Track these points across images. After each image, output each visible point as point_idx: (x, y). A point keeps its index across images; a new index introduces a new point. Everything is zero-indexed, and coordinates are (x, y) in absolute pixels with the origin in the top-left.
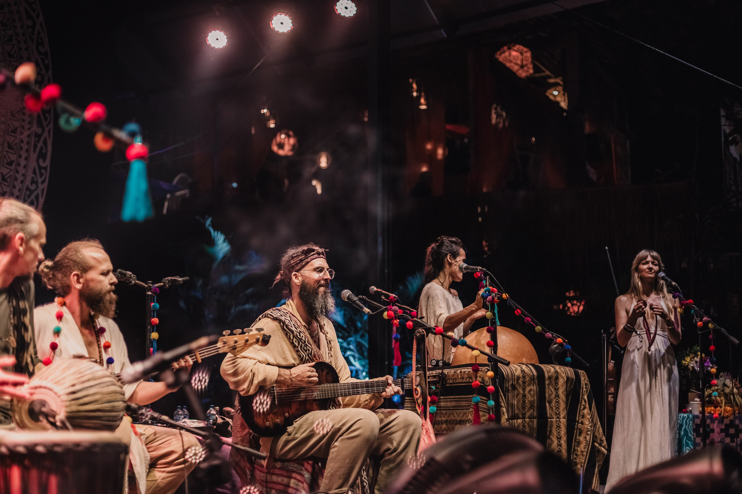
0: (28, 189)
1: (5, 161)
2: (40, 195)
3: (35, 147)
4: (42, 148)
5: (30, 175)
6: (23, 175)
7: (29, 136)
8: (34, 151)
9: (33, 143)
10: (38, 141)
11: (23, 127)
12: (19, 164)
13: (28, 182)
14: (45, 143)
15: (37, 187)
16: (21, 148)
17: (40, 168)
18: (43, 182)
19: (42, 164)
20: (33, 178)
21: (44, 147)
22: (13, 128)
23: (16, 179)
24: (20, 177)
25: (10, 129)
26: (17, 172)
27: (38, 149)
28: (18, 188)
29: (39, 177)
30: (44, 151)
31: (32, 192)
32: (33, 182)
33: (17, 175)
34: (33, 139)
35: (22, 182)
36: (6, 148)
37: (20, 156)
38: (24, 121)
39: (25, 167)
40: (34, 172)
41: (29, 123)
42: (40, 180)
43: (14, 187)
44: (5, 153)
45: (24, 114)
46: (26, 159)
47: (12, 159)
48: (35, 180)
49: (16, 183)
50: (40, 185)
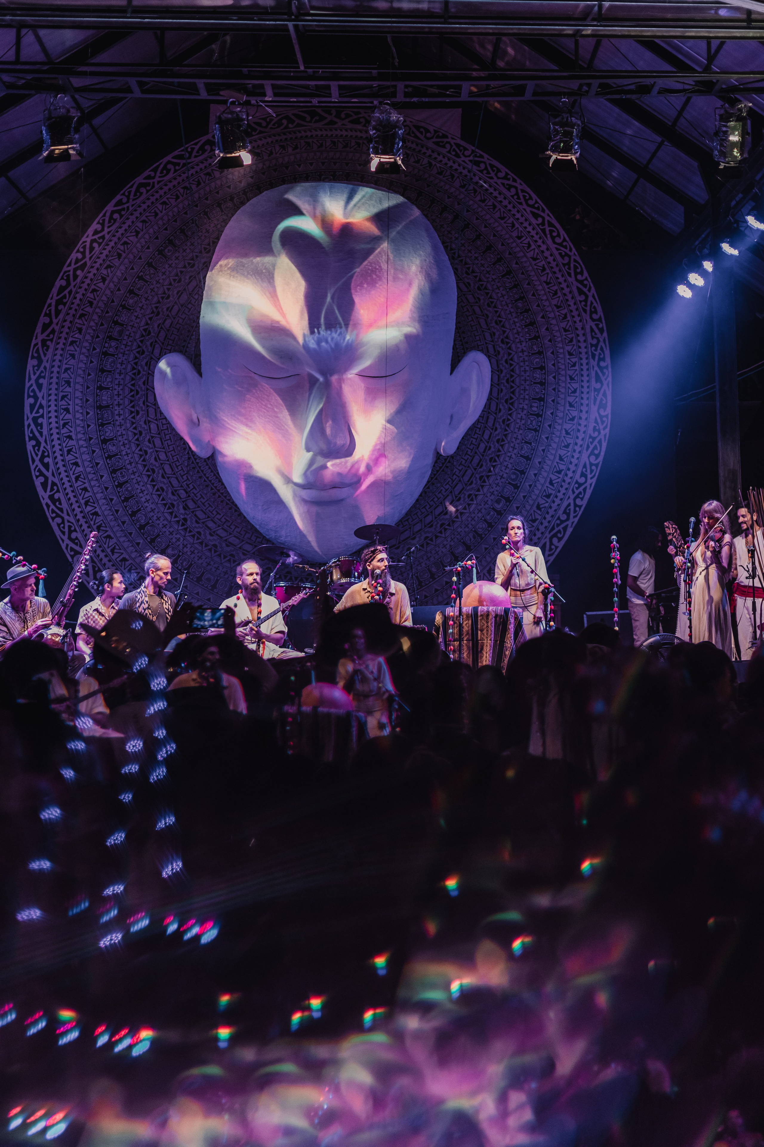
0: (590, 437)
1: (568, 418)
2: (603, 440)
3: (595, 400)
4: (602, 400)
5: (592, 425)
6: (585, 426)
7: (588, 393)
8: (595, 404)
9: (593, 397)
10: (597, 395)
11: (582, 387)
12: (580, 418)
13: (590, 431)
14: (605, 395)
15: (599, 433)
16: (582, 404)
17: (601, 417)
18: (604, 429)
19: (602, 413)
20: (595, 427)
21: (604, 399)
22: (573, 390)
23: (579, 431)
24: (582, 429)
25: (570, 391)
26: (580, 425)
27: (598, 402)
28: (580, 438)
29: (600, 425)
30: (604, 402)
31: (594, 439)
32: (595, 429)
33: (579, 427)
34: (593, 394)
35: (584, 432)
36: (568, 407)
37: (581, 411)
38: (582, 381)
39: (586, 419)
40: (596, 421)
41: (588, 381)
42: (601, 427)
43: (577, 438)
44: (567, 412)
45: (582, 375)
46: (587, 412)
47: (573, 415)
48: (597, 428)
49: (578, 434)
50: (602, 431)
